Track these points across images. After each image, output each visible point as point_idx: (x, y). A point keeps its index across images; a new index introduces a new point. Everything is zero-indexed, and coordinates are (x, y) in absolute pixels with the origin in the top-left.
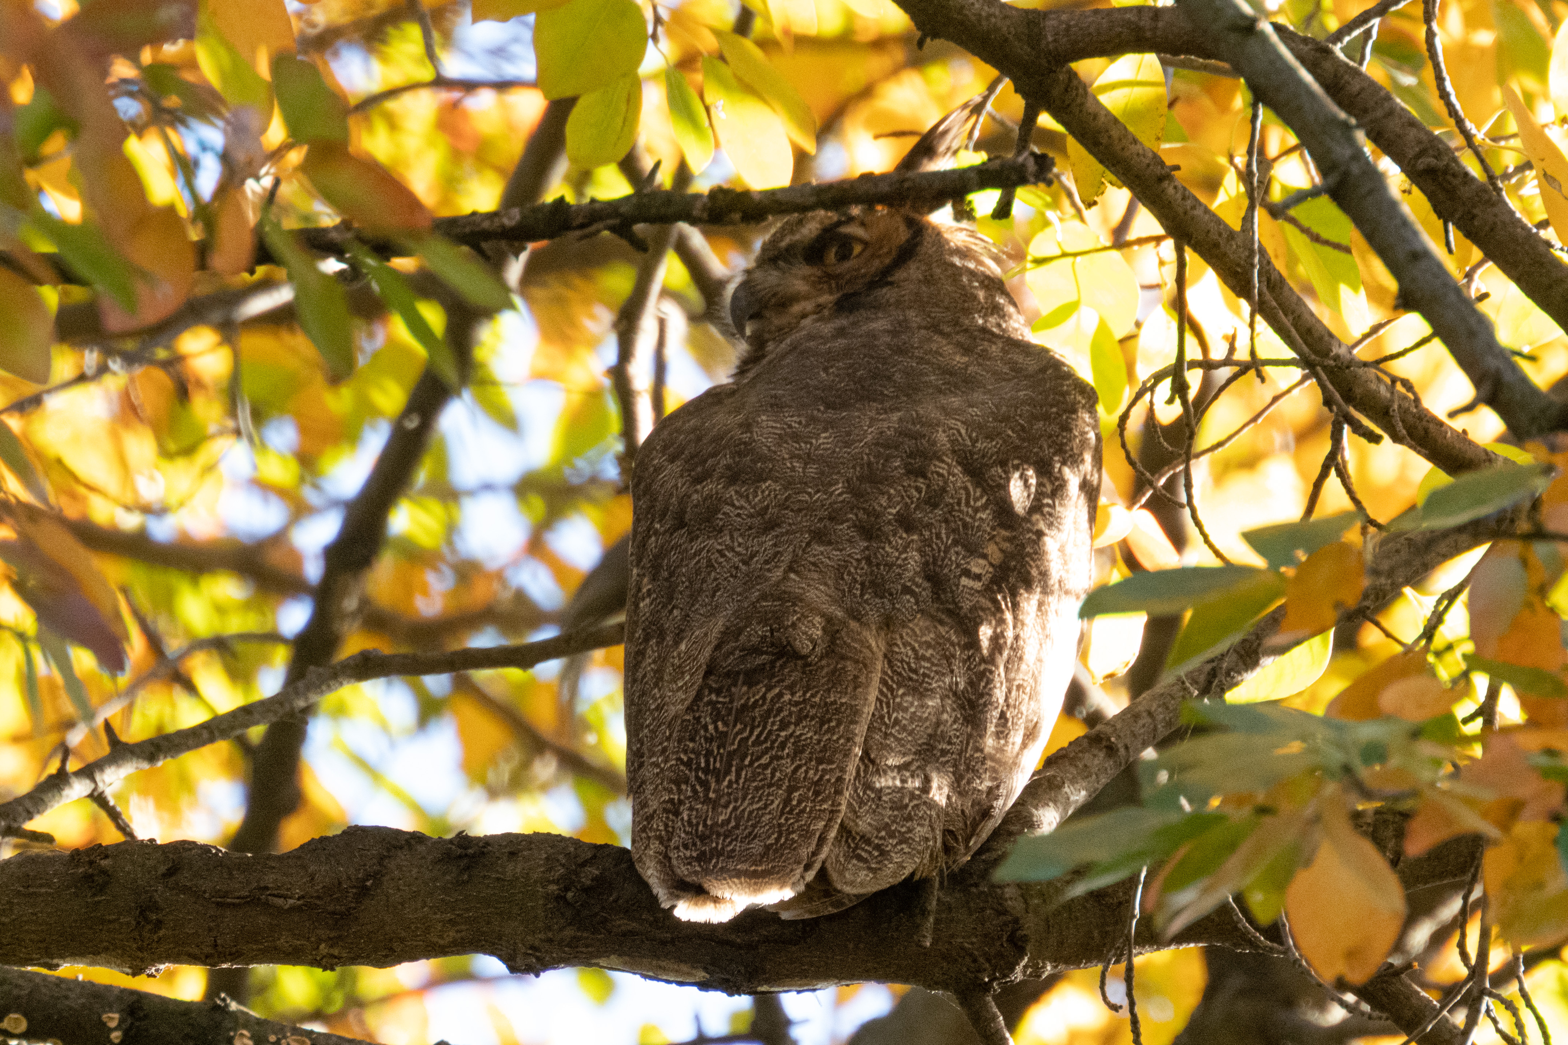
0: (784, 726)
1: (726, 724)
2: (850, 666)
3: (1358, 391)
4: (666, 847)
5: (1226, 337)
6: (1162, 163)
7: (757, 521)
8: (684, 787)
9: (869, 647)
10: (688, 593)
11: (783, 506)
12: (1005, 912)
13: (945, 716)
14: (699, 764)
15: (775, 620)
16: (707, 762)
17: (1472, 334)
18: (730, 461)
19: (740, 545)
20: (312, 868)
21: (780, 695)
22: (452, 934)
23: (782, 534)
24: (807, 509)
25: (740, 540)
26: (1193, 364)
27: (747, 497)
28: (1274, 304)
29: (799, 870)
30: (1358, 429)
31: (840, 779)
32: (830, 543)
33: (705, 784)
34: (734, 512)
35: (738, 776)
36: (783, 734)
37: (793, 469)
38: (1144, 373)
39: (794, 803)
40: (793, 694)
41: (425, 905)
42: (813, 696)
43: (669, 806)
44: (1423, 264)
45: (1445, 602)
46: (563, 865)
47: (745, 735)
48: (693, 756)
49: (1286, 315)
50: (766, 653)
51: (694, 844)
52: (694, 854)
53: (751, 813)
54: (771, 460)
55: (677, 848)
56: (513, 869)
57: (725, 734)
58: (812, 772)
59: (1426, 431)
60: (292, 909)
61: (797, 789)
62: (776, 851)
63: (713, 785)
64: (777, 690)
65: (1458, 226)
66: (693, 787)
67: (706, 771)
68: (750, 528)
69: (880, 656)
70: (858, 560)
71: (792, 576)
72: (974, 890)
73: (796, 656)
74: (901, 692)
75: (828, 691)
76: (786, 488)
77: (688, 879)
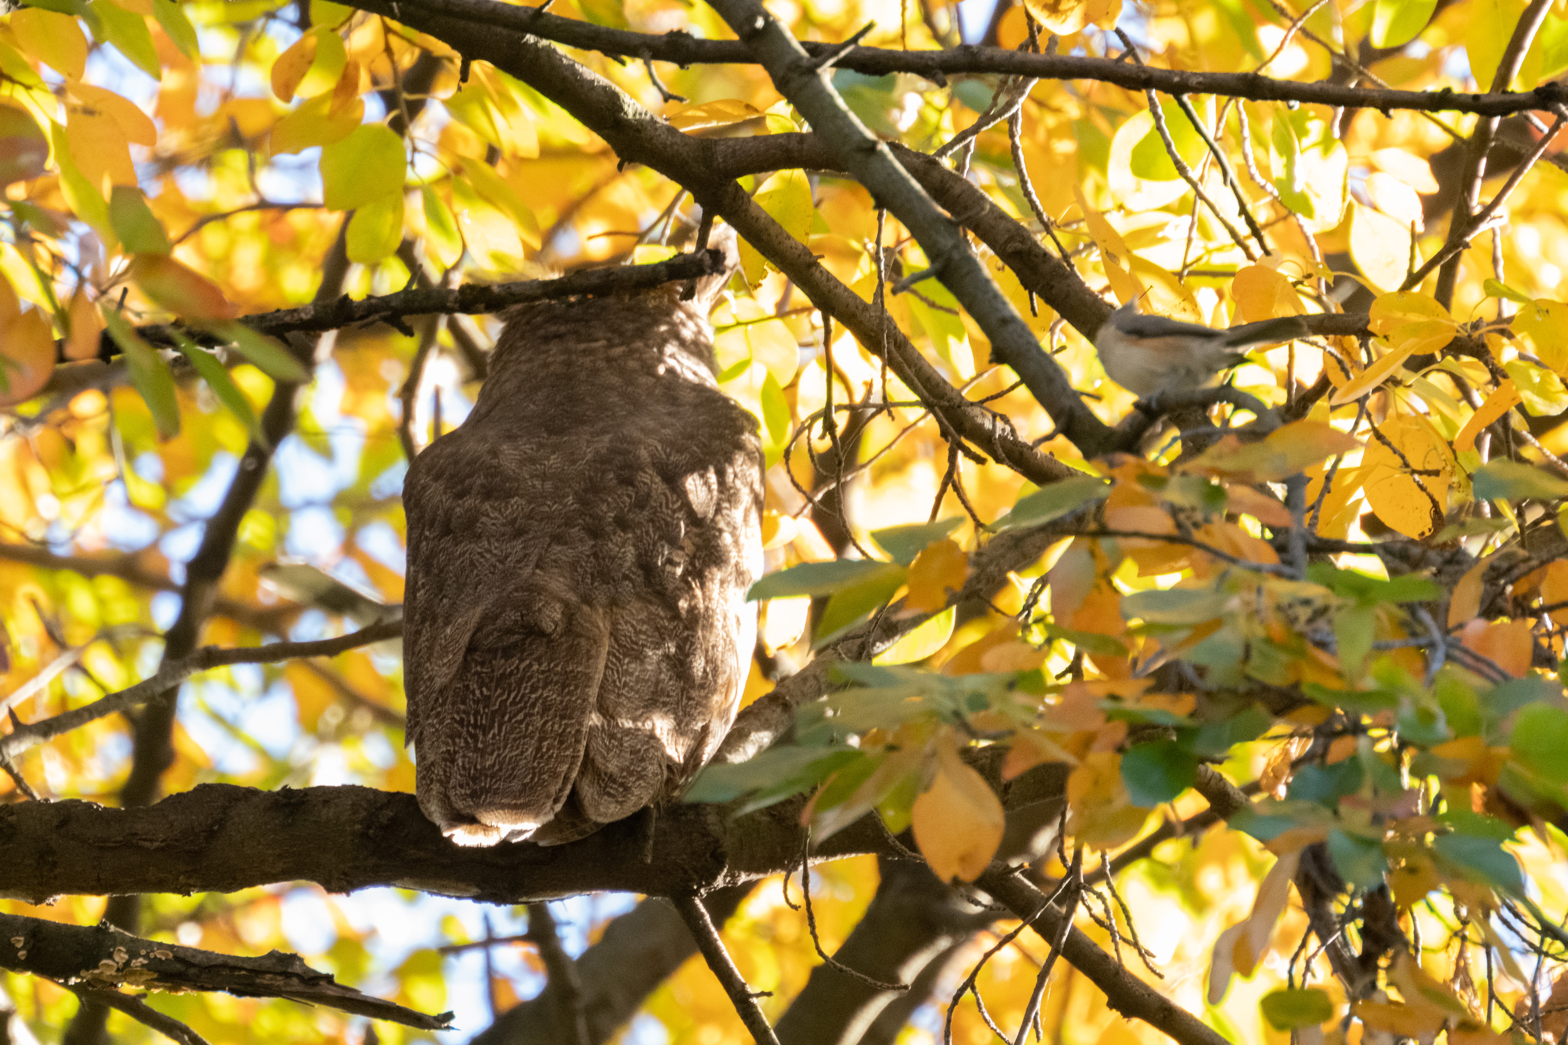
0: (534, 690)
1: (489, 689)
2: (583, 642)
3: (968, 425)
4: (446, 788)
5: (865, 383)
6: (810, 254)
7: (508, 529)
8: (457, 740)
9: (598, 627)
10: (455, 586)
11: (529, 517)
12: (708, 835)
13: (663, 676)
14: (469, 721)
15: (525, 606)
16: (476, 720)
17: (1050, 380)
18: (484, 481)
19: (496, 548)
20: (172, 817)
21: (530, 665)
22: (281, 865)
23: (530, 540)
24: (548, 518)
25: (496, 544)
26: (839, 408)
27: (500, 510)
28: (900, 359)
29: (549, 804)
30: (968, 453)
31: (579, 731)
32: (566, 543)
33: (474, 737)
34: (490, 522)
35: (500, 730)
36: (533, 696)
37: (534, 486)
38: (804, 413)
39: (544, 750)
40: (540, 665)
41: (259, 843)
42: (556, 666)
43: (447, 756)
44: (1011, 328)
45: (1040, 586)
46: (365, 810)
47: (505, 697)
48: (464, 716)
49: (910, 367)
50: (518, 633)
51: (468, 784)
52: (468, 792)
53: (511, 758)
54: (517, 480)
55: (454, 787)
56: (327, 813)
57: (488, 698)
58: (556, 726)
59: (1021, 453)
60: (157, 849)
61: (546, 739)
62: (531, 788)
63: (481, 738)
64: (527, 662)
65: (1040, 295)
66: (466, 739)
67: (475, 726)
68: (503, 535)
69: (607, 634)
70: (588, 556)
71: (538, 571)
72: (683, 818)
73: (542, 634)
74: (626, 660)
75: (567, 662)
76: (530, 502)
77: (464, 812)
